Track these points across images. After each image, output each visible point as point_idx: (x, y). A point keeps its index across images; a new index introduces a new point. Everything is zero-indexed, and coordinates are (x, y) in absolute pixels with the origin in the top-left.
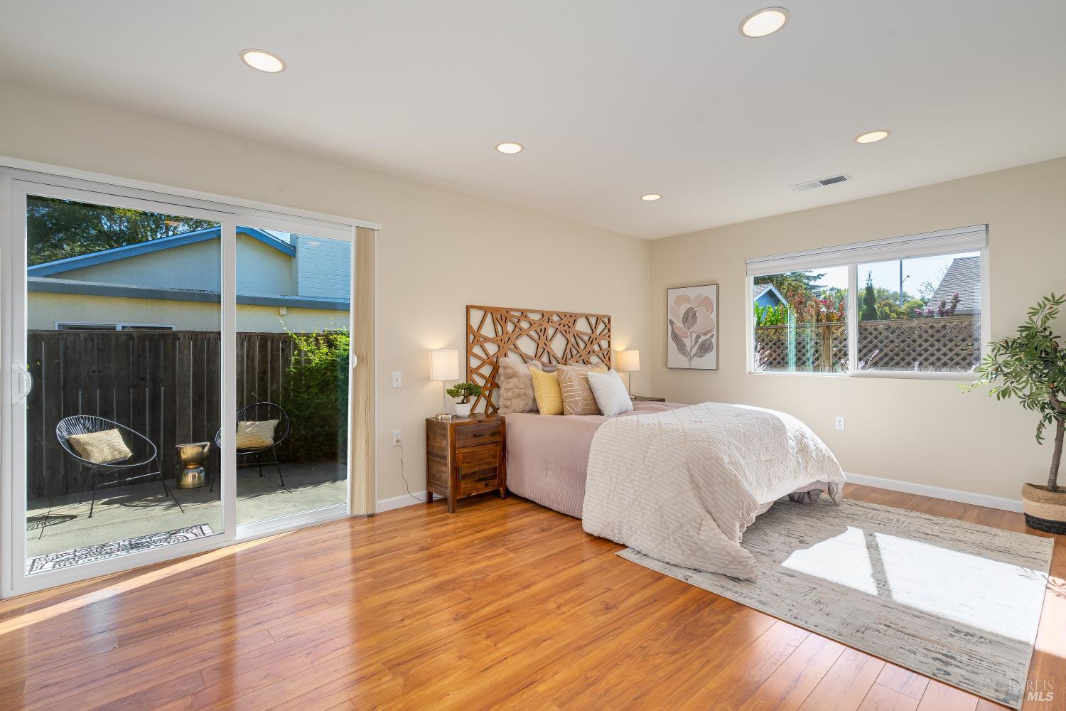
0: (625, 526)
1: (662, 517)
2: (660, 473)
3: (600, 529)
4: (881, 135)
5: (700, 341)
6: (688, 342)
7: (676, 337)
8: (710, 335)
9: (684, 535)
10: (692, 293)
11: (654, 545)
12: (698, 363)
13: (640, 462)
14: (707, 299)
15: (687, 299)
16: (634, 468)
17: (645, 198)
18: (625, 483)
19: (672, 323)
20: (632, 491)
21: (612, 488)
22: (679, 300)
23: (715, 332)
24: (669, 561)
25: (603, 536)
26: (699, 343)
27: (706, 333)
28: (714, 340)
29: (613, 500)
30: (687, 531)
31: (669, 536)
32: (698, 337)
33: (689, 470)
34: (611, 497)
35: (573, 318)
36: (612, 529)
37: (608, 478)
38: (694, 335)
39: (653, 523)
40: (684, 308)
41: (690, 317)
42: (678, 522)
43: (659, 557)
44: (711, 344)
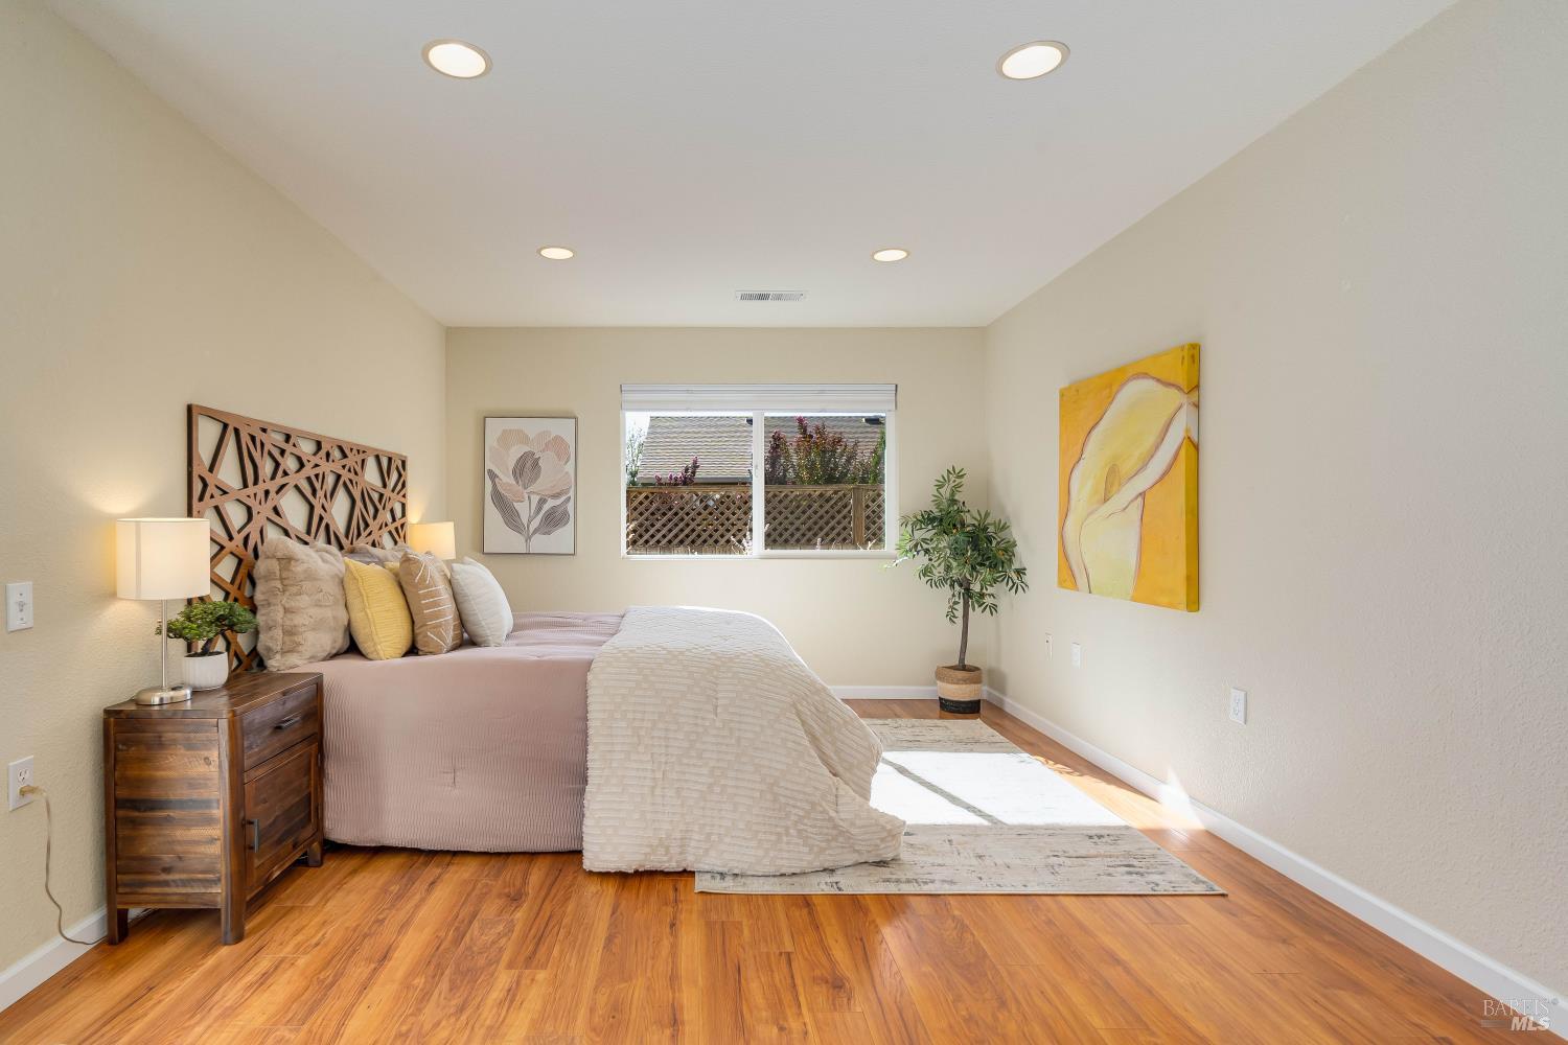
0: (696, 836)
1: (775, 800)
2: (758, 729)
3: (643, 857)
4: (899, 255)
5: (546, 507)
6: (523, 509)
7: (500, 500)
8: (563, 498)
9: (817, 820)
10: (532, 428)
11: (760, 853)
12: (540, 543)
13: (712, 716)
14: (558, 439)
15: (525, 439)
16: (701, 730)
17: (546, 253)
18: (685, 761)
19: (493, 476)
20: (705, 771)
21: (659, 775)
22: (506, 438)
23: (571, 494)
24: (783, 871)
25: (648, 867)
26: (543, 512)
27: (556, 496)
28: (570, 507)
29: (663, 796)
30: (824, 812)
31: (787, 829)
32: (542, 501)
33: (798, 714)
34: (658, 791)
35: (362, 456)
36: (667, 848)
37: (649, 757)
38: (535, 499)
39: (757, 815)
40: (516, 452)
41: (527, 467)
42: (807, 801)
43: (771, 870)
44: (565, 514)
